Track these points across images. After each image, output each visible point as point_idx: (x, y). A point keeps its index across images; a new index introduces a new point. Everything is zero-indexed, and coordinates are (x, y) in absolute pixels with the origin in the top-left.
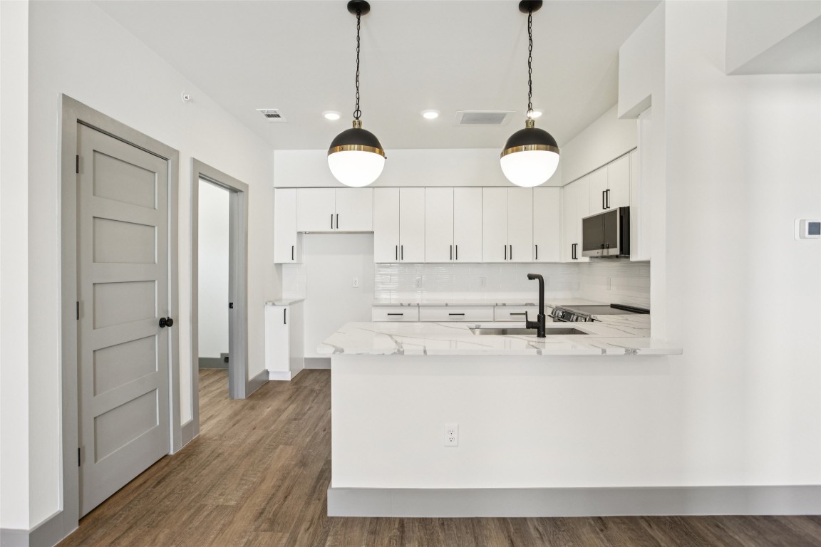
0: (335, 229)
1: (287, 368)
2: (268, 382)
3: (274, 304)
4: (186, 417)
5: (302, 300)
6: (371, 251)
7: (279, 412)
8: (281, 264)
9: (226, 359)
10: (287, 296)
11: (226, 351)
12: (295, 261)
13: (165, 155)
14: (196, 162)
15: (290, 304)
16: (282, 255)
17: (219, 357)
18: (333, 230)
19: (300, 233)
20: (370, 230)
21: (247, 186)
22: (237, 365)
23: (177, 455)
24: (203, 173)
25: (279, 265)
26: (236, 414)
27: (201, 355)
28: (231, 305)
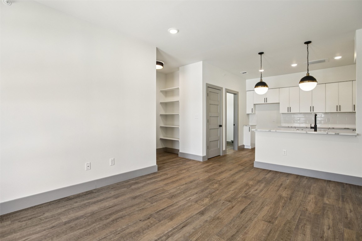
0: (266, 103)
1: (250, 145)
2: (244, 148)
3: (246, 126)
4: (224, 149)
5: (256, 125)
6: (279, 109)
7: (246, 153)
8: (249, 114)
9: (233, 142)
10: (250, 124)
11: (233, 140)
12: (253, 113)
13: (220, 89)
14: (226, 89)
15: (251, 126)
16: (249, 111)
17: (231, 141)
18: (265, 103)
19: (255, 105)
20: (278, 102)
21: (238, 92)
22: (235, 143)
23: (222, 156)
24: (228, 91)
25: (248, 114)
26: (235, 152)
27: (227, 141)
28: (234, 125)
